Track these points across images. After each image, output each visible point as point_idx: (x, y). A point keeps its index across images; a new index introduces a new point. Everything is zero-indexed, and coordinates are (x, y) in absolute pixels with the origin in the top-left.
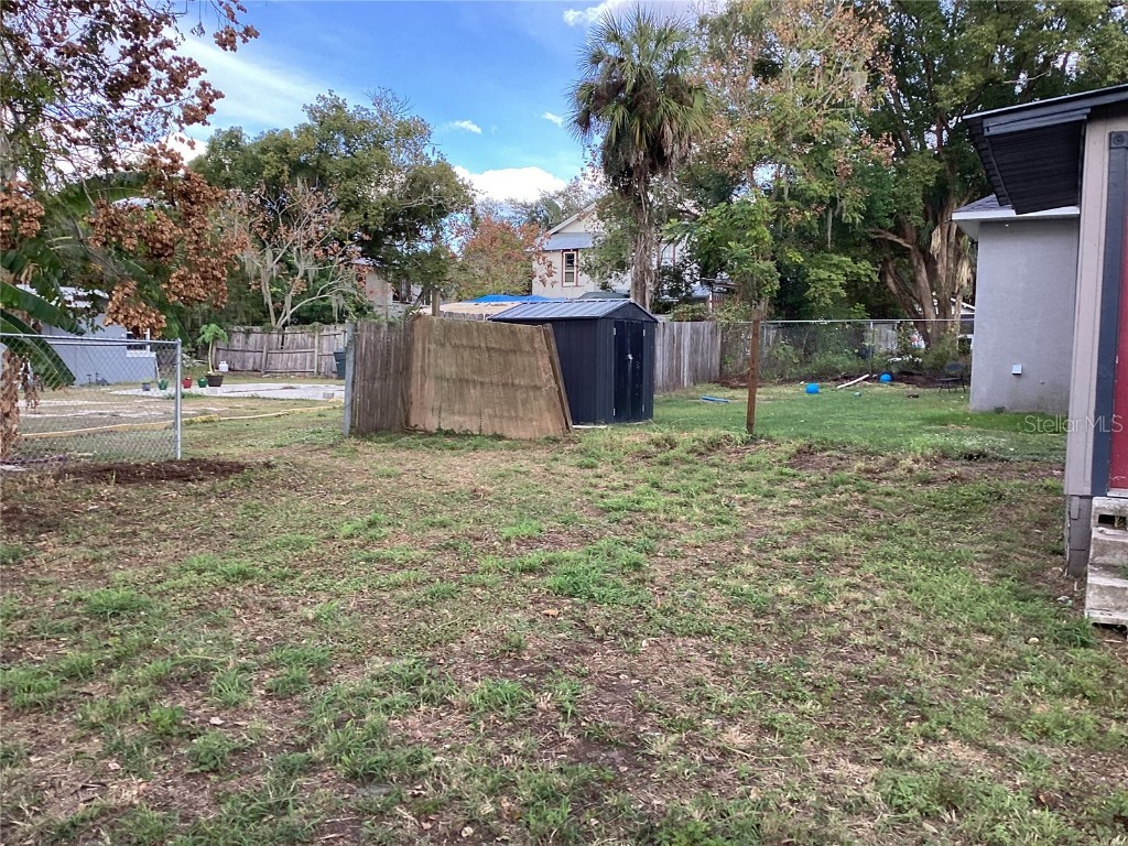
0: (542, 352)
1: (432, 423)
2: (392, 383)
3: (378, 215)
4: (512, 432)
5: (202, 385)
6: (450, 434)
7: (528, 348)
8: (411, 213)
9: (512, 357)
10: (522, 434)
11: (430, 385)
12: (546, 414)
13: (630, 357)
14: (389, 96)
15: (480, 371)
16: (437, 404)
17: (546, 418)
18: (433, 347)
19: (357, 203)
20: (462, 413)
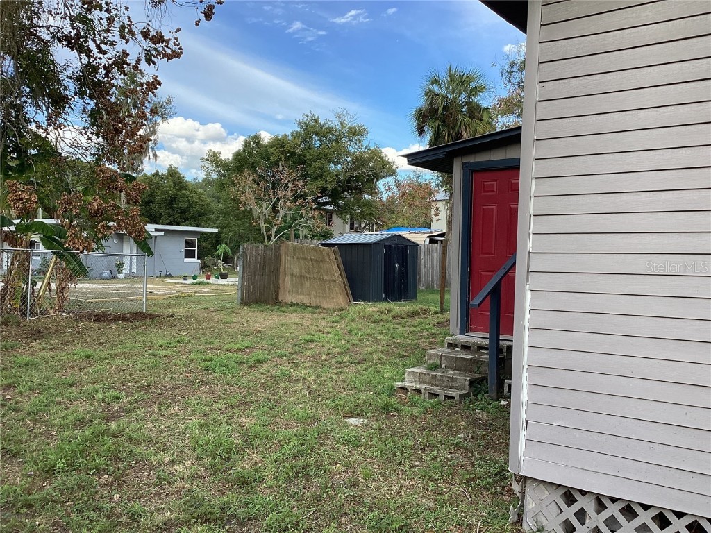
0: (334, 262)
1: (288, 299)
2: (266, 277)
3: (333, 181)
4: (325, 305)
5: (217, 278)
6: (297, 305)
7: (328, 260)
8: (357, 179)
9: (321, 264)
10: (329, 306)
11: (288, 279)
12: (339, 295)
13: (397, 265)
14: (345, 113)
15: (308, 271)
16: (291, 289)
17: (338, 297)
18: (289, 258)
19: (322, 175)
20: (302, 294)
